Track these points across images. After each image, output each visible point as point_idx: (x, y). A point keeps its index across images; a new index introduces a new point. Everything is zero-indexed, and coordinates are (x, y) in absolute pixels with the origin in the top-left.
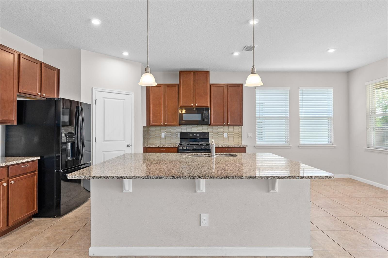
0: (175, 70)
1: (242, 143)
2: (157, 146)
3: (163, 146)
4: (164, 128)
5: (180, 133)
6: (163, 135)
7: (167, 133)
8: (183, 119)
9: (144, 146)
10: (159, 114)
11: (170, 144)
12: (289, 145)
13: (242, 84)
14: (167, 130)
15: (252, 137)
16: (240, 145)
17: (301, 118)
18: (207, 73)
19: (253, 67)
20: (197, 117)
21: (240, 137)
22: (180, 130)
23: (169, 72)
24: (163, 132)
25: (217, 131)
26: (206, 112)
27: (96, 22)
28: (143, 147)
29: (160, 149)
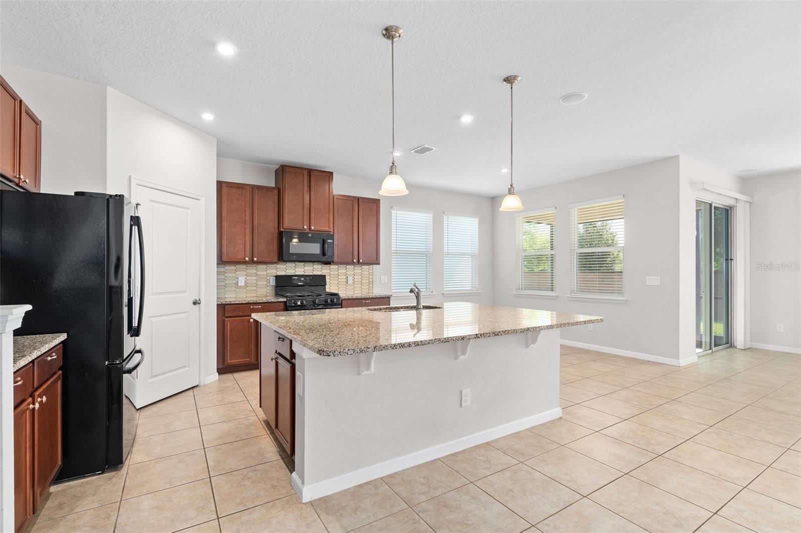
0: (270, 163)
1: (374, 292)
2: (245, 302)
3: (258, 301)
4: (244, 266)
5: (274, 278)
6: (242, 281)
7: (248, 278)
8: (290, 252)
9: (218, 303)
10: (240, 241)
11: (256, 298)
12: (432, 292)
13: (379, 200)
14: (248, 271)
15: (387, 282)
16: (371, 295)
17: (446, 255)
18: (328, 176)
19: (511, 186)
20: (314, 248)
21: (371, 283)
22: (274, 271)
23: (260, 164)
24: (242, 275)
25: (337, 273)
26: (329, 241)
27: (226, 49)
28: (217, 305)
29: (252, 307)
